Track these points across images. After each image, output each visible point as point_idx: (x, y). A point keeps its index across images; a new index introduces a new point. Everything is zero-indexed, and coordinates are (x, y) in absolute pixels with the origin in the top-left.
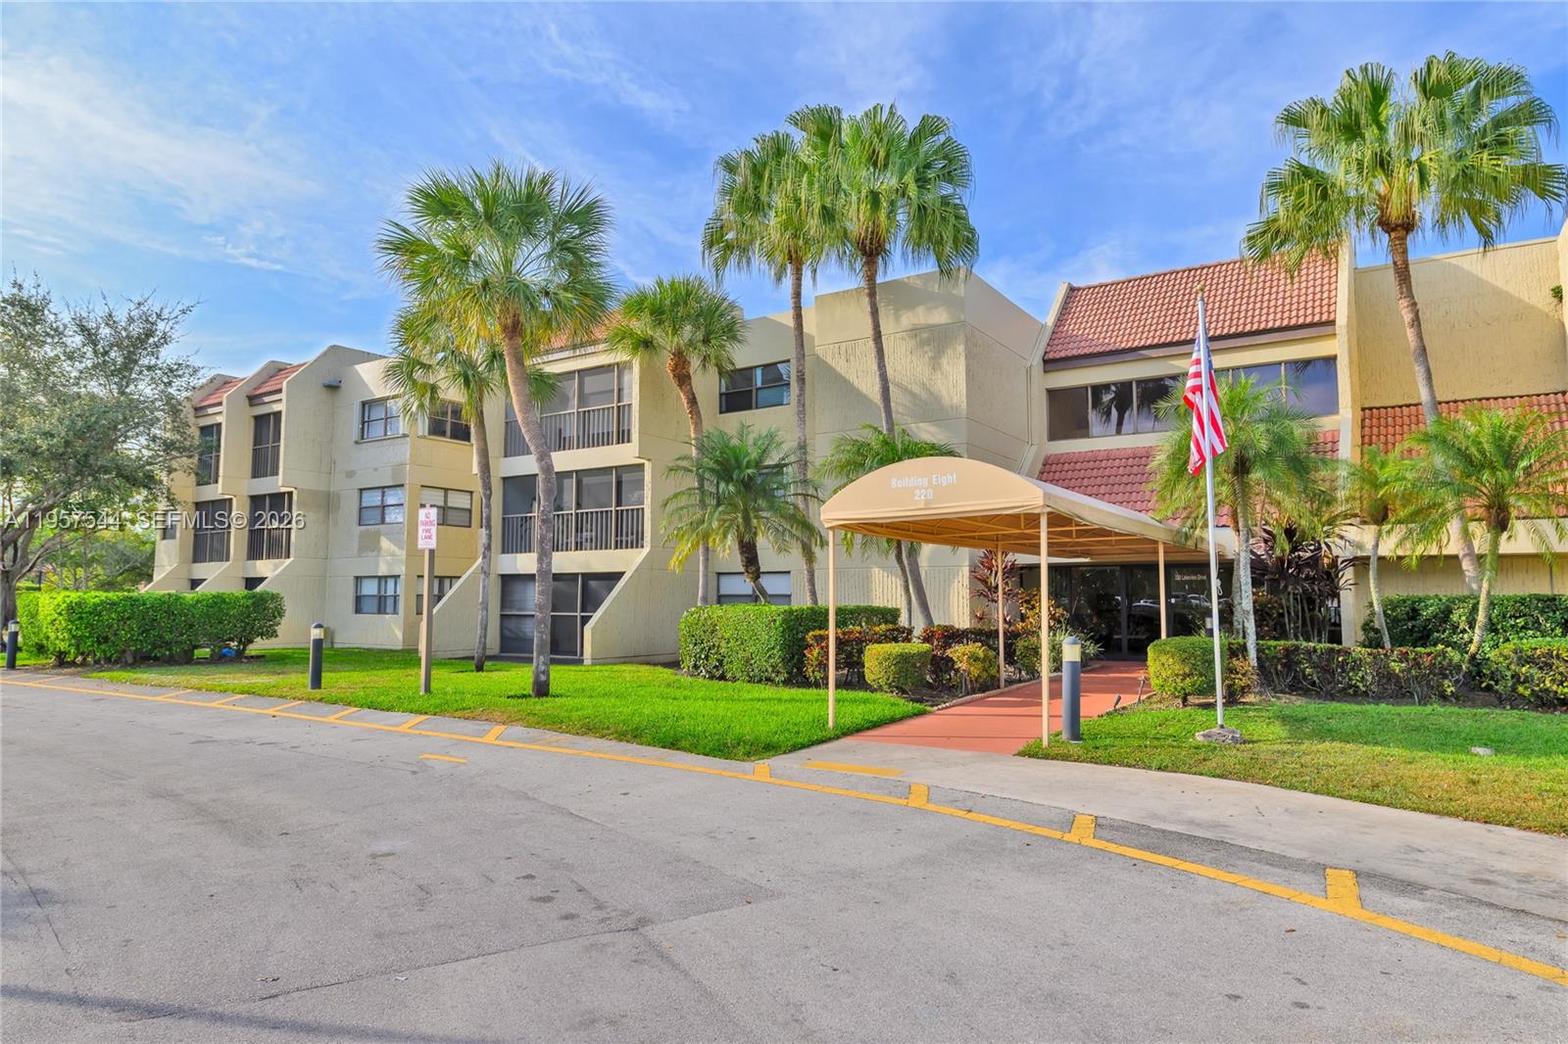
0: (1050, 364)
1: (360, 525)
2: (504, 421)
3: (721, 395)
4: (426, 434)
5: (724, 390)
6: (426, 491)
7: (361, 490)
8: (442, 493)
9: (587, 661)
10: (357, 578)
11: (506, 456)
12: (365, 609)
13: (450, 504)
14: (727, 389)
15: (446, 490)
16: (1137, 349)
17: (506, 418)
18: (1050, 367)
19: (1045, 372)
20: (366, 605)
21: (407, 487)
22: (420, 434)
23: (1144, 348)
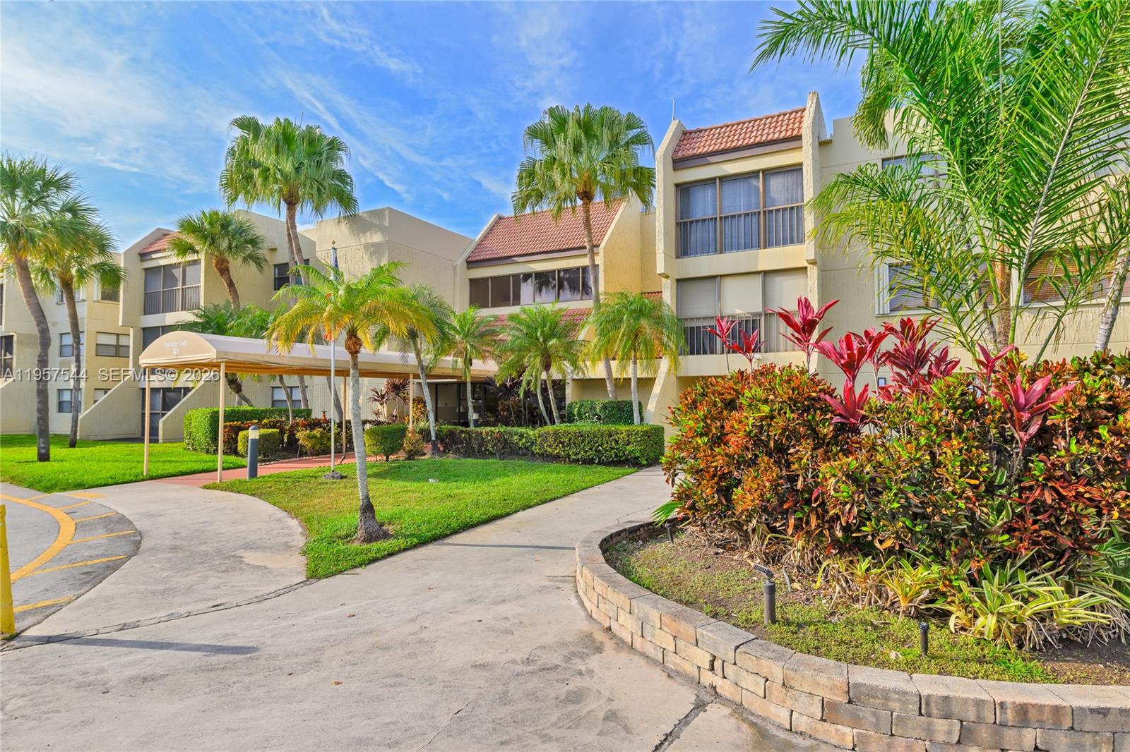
0: (471, 264)
1: (61, 356)
2: (143, 292)
3: (275, 279)
4: (100, 299)
5: (277, 276)
6: (100, 335)
7: (61, 334)
8: (115, 337)
9: (161, 441)
10: (59, 390)
11: (145, 314)
12: (65, 409)
13: (121, 344)
14: (279, 274)
15: (118, 335)
16: (511, 257)
17: (145, 290)
18: (470, 266)
19: (468, 268)
20: (66, 407)
21: (85, 333)
22: (95, 299)
23: (514, 256)
